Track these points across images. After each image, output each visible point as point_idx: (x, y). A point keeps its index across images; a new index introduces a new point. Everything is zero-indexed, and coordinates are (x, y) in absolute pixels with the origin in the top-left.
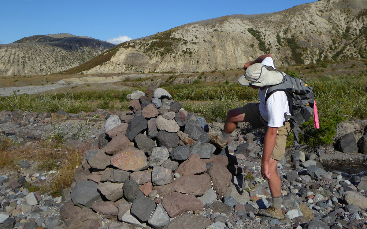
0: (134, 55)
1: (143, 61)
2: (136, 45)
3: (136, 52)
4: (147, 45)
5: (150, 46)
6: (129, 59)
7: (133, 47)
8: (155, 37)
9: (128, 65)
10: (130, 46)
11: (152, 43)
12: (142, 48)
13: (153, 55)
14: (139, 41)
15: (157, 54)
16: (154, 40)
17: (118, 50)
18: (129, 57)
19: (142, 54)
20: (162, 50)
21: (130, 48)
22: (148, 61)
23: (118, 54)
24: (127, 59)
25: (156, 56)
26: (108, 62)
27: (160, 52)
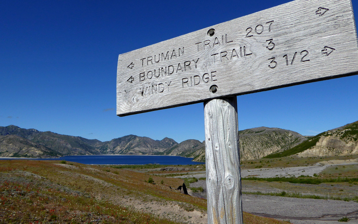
0: (333, 141)
1: (341, 145)
2: (333, 134)
3: (334, 139)
4: (342, 133)
5: (345, 134)
6: (330, 144)
7: (331, 135)
8: (347, 126)
9: (330, 148)
11: (345, 132)
12: (338, 135)
13: (348, 140)
14: (335, 131)
15: (351, 139)
16: (347, 130)
17: (320, 138)
18: (330, 142)
19: (339, 140)
20: (354, 136)
21: (329, 136)
22: (345, 144)
23: (320, 140)
24: (328, 144)
25: (351, 141)
26: (314, 146)
27: (353, 138)
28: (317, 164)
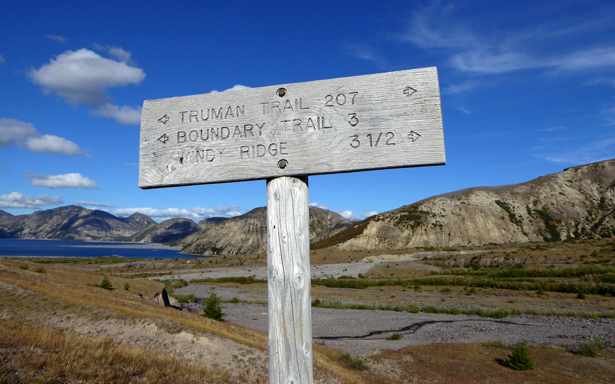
0: (385, 228)
1: (394, 234)
2: (386, 218)
3: (386, 225)
4: (396, 218)
5: (399, 219)
6: (381, 232)
7: (383, 220)
8: (403, 209)
9: (381, 238)
10: (380, 219)
11: (401, 216)
12: (392, 221)
13: (404, 228)
14: (388, 215)
15: (408, 227)
16: (403, 214)
17: (369, 223)
18: (380, 230)
19: (392, 227)
20: (412, 223)
21: (380, 221)
22: (400, 234)
23: (369, 227)
24: (379, 233)
25: (407, 229)
26: (361, 235)
27: (410, 225)
28: (363, 260)
